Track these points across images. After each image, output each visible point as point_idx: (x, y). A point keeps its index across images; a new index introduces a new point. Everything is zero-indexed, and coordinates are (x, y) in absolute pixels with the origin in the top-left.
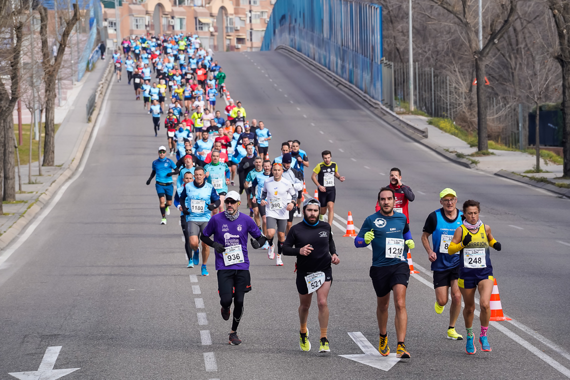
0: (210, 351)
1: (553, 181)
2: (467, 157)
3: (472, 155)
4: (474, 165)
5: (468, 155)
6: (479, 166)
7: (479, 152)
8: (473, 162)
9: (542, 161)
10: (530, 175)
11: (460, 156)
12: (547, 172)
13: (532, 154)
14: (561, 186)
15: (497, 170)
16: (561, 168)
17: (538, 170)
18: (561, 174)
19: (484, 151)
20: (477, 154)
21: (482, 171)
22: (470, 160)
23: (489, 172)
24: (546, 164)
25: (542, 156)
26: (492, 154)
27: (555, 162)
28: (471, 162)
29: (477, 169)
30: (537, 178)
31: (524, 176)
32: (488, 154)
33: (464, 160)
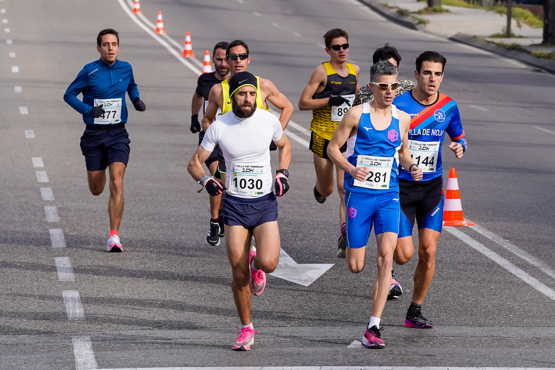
0: (63, 256)
1: (529, 49)
2: (413, 15)
3: (420, 12)
4: (421, 26)
5: (415, 13)
6: (429, 27)
7: (429, 9)
8: (421, 22)
9: (513, 22)
10: (498, 40)
11: (402, 13)
12: (521, 37)
13: (500, 12)
14: (539, 57)
15: (452, 33)
16: (540, 32)
17: (508, 34)
18: (540, 41)
19: (436, 7)
20: (426, 11)
21: (432, 34)
22: (416, 19)
23: (442, 36)
24: (519, 26)
25: (514, 16)
26: (447, 11)
27: (531, 24)
28: (417, 22)
29: (426, 32)
30: (507, 45)
31: (489, 42)
32: (441, 11)
33: (408, 19)
